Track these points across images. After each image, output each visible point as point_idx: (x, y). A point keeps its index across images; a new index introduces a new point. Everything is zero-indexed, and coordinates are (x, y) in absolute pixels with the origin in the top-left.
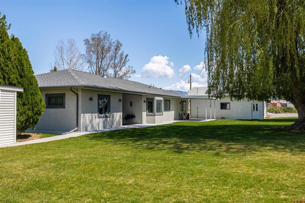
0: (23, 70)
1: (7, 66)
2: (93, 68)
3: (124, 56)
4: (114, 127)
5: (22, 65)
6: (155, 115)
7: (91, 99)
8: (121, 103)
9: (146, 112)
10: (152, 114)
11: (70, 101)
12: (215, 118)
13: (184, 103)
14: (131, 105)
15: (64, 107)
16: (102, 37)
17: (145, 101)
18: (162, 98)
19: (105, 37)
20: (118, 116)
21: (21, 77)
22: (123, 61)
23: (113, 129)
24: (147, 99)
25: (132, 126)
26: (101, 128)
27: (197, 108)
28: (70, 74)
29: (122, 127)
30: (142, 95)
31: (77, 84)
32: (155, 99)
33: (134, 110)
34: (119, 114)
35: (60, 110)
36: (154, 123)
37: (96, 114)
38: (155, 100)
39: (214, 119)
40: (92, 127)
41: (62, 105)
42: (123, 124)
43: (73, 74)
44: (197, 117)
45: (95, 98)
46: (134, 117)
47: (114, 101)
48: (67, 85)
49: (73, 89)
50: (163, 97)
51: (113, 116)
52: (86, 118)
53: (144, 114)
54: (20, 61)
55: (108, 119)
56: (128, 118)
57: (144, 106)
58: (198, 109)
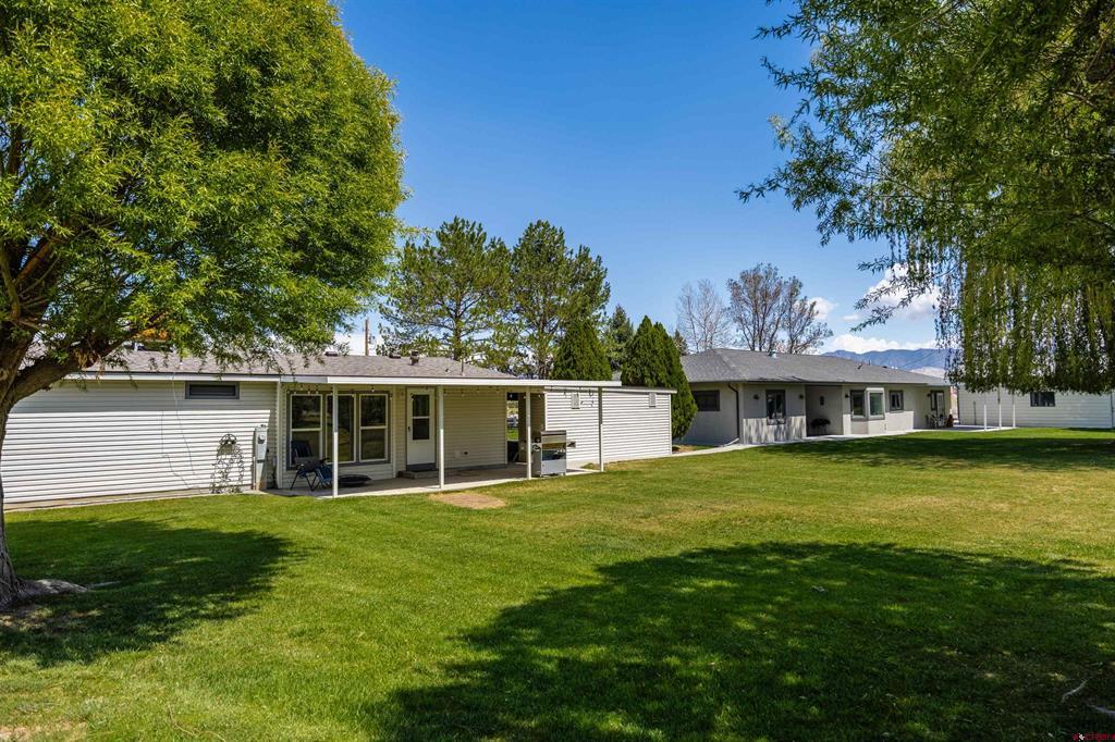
0: (671, 365)
1: (654, 362)
2: (747, 332)
3: (808, 306)
4: (794, 438)
5: (670, 359)
6: (867, 420)
7: (756, 397)
8: (804, 401)
9: (850, 415)
10: (861, 417)
11: (727, 401)
12: (1014, 425)
13: (939, 394)
14: (822, 403)
15: (718, 410)
16: (762, 273)
17: (847, 396)
18: (882, 389)
19: (768, 274)
20: (798, 422)
21: (670, 373)
22: (806, 315)
23: (790, 442)
24: (852, 391)
25: (822, 438)
26: (771, 439)
27: (975, 404)
28: (720, 357)
29: (805, 437)
30: (842, 386)
31: (736, 378)
32: (867, 391)
33: (827, 411)
34: (799, 418)
35: (712, 414)
36: (867, 433)
37: (764, 420)
38: (867, 393)
39: (1011, 426)
40: (759, 437)
41: (715, 407)
42: (808, 436)
43: (726, 359)
44: (974, 422)
45: (763, 397)
46: (828, 422)
47: (791, 398)
48: (722, 379)
49: (732, 386)
50: (884, 388)
51: (790, 422)
52: (750, 425)
53: (847, 418)
54: (667, 353)
55: (782, 426)
56: (817, 424)
57: (847, 403)
58: (976, 406)
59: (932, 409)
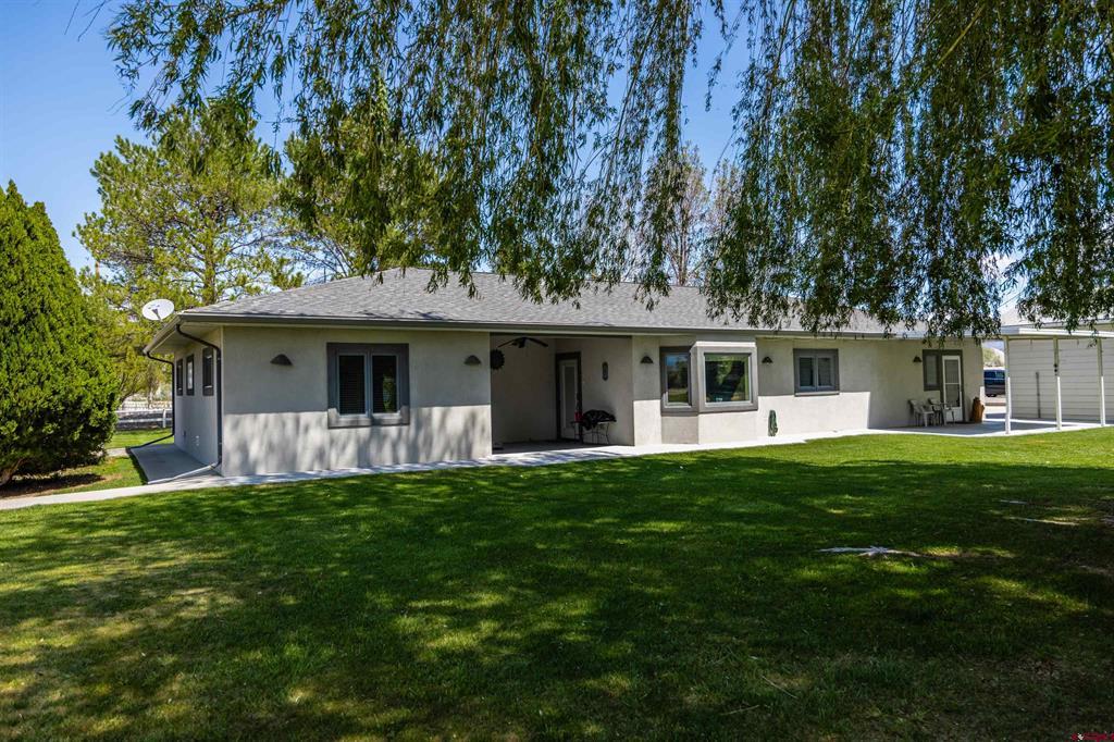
6: (696, 412)
7: (281, 361)
8: (483, 371)
9: (659, 401)
10: (684, 406)
12: (1103, 419)
13: (947, 358)
14: (605, 377)
17: (646, 360)
18: (753, 345)
24: (659, 349)
27: (1037, 375)
30: (630, 337)
32: (696, 348)
33: (612, 394)
34: (463, 410)
36: (695, 440)
38: (696, 354)
39: (1099, 421)
40: (288, 460)
44: (1036, 412)
45: (308, 359)
46: (613, 419)
47: (437, 365)
50: (758, 341)
53: (647, 407)
56: (589, 423)
57: (650, 376)
58: (1041, 380)
59: (927, 388)
